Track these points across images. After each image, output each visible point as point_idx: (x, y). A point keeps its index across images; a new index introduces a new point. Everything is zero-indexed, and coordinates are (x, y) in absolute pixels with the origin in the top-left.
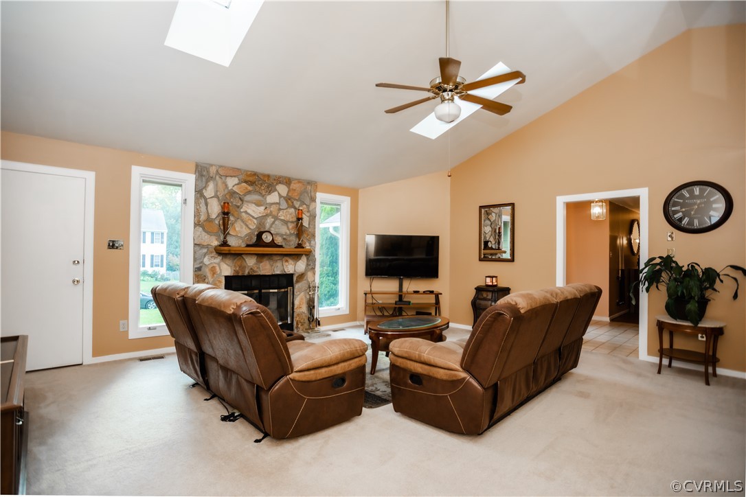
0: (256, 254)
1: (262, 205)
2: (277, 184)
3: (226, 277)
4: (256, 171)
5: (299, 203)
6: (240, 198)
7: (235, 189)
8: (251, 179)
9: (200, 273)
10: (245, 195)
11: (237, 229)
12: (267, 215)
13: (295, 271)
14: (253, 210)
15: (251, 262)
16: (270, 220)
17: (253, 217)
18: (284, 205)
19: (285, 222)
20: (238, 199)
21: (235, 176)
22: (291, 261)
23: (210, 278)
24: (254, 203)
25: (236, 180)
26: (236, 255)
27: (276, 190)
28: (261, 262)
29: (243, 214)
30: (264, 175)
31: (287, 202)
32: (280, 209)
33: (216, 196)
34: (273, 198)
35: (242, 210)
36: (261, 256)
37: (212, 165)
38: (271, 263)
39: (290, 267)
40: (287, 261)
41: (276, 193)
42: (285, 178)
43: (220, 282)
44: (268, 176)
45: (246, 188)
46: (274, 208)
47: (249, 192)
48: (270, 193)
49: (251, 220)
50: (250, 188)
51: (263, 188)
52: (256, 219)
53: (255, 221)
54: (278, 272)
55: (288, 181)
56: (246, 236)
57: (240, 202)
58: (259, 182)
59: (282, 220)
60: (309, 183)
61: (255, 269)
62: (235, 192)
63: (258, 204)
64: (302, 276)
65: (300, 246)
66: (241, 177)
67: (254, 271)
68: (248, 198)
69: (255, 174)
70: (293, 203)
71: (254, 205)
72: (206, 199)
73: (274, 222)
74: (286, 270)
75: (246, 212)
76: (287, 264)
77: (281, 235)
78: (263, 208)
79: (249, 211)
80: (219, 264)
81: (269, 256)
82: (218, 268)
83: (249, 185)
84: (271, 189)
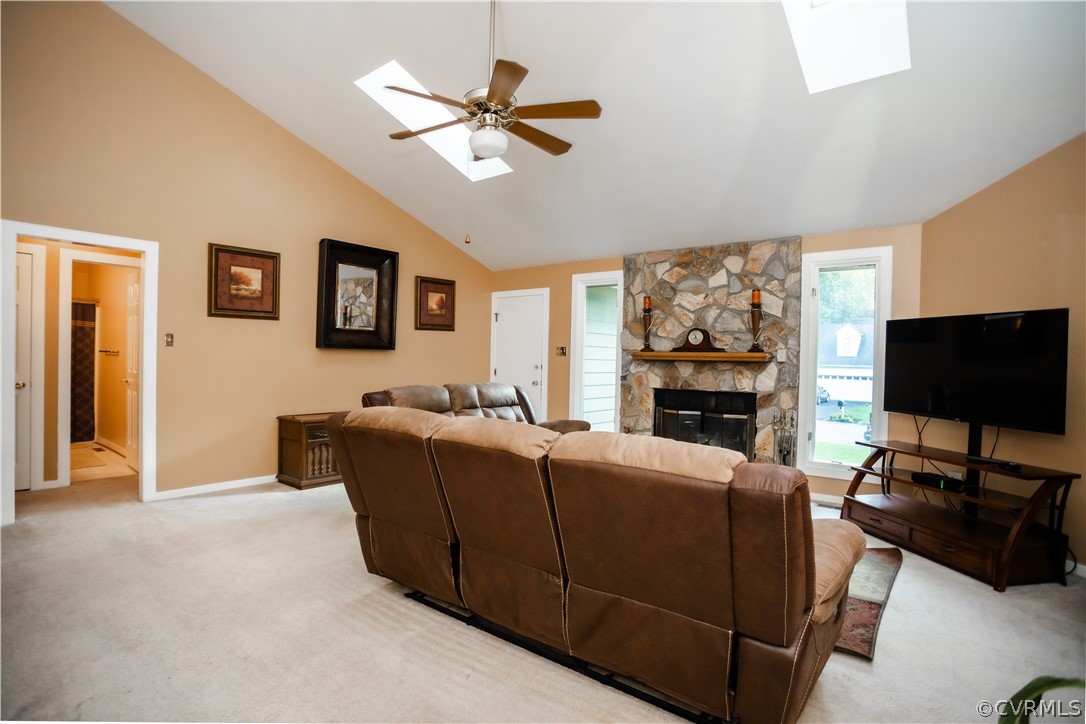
0: (693, 361)
1: (701, 293)
2: (724, 257)
3: (656, 390)
4: (692, 246)
5: (764, 279)
6: (672, 288)
7: (666, 277)
8: (686, 259)
9: (625, 382)
10: (678, 282)
11: (668, 329)
12: (708, 306)
13: (754, 388)
14: (688, 301)
15: (685, 372)
16: (713, 313)
17: (689, 311)
18: (736, 286)
19: (739, 313)
20: (669, 290)
21: (665, 261)
22: (747, 373)
23: (636, 389)
24: (691, 292)
25: (667, 266)
26: (666, 362)
27: (723, 266)
28: (700, 373)
29: (676, 308)
30: (705, 249)
31: (742, 281)
32: (730, 294)
33: (643, 291)
34: (719, 279)
35: (674, 303)
36: (700, 365)
37: (638, 255)
38: (716, 374)
39: (745, 383)
40: (741, 373)
41: (723, 271)
42: (738, 245)
43: (648, 395)
44: (711, 249)
45: (680, 273)
46: (720, 295)
47: (684, 278)
48: (714, 273)
49: (685, 315)
50: (684, 272)
51: (703, 268)
52: (693, 312)
53: (692, 316)
54: (725, 389)
55: (743, 249)
56: (680, 336)
57: (672, 294)
58: (696, 261)
59: (732, 310)
60: (784, 241)
61: (691, 382)
62: (666, 282)
63: (696, 292)
64: (769, 398)
65: (756, 348)
66: (673, 260)
67: (690, 385)
68: (681, 286)
69: (691, 251)
70: (752, 281)
71: (690, 294)
72: (633, 296)
73: (720, 315)
74: (738, 386)
75: (680, 305)
76: (740, 376)
77: (732, 333)
78: (703, 296)
79: (684, 304)
80: (646, 373)
81: (712, 364)
82: (644, 378)
83: (683, 268)
84: (714, 266)
